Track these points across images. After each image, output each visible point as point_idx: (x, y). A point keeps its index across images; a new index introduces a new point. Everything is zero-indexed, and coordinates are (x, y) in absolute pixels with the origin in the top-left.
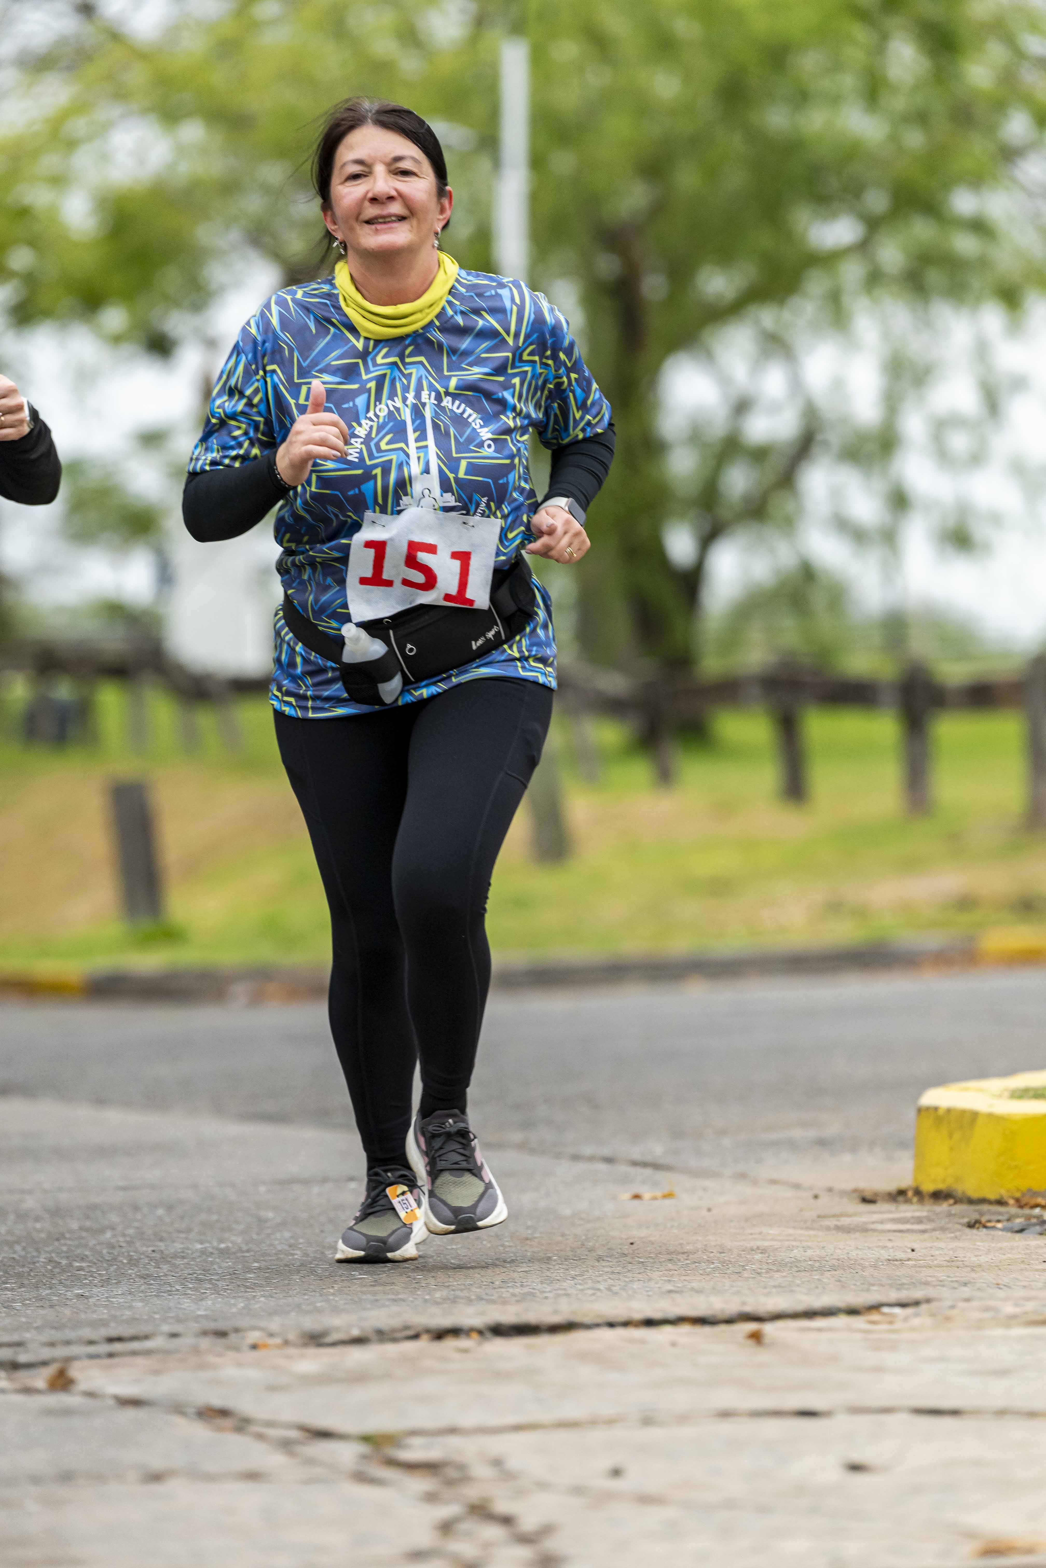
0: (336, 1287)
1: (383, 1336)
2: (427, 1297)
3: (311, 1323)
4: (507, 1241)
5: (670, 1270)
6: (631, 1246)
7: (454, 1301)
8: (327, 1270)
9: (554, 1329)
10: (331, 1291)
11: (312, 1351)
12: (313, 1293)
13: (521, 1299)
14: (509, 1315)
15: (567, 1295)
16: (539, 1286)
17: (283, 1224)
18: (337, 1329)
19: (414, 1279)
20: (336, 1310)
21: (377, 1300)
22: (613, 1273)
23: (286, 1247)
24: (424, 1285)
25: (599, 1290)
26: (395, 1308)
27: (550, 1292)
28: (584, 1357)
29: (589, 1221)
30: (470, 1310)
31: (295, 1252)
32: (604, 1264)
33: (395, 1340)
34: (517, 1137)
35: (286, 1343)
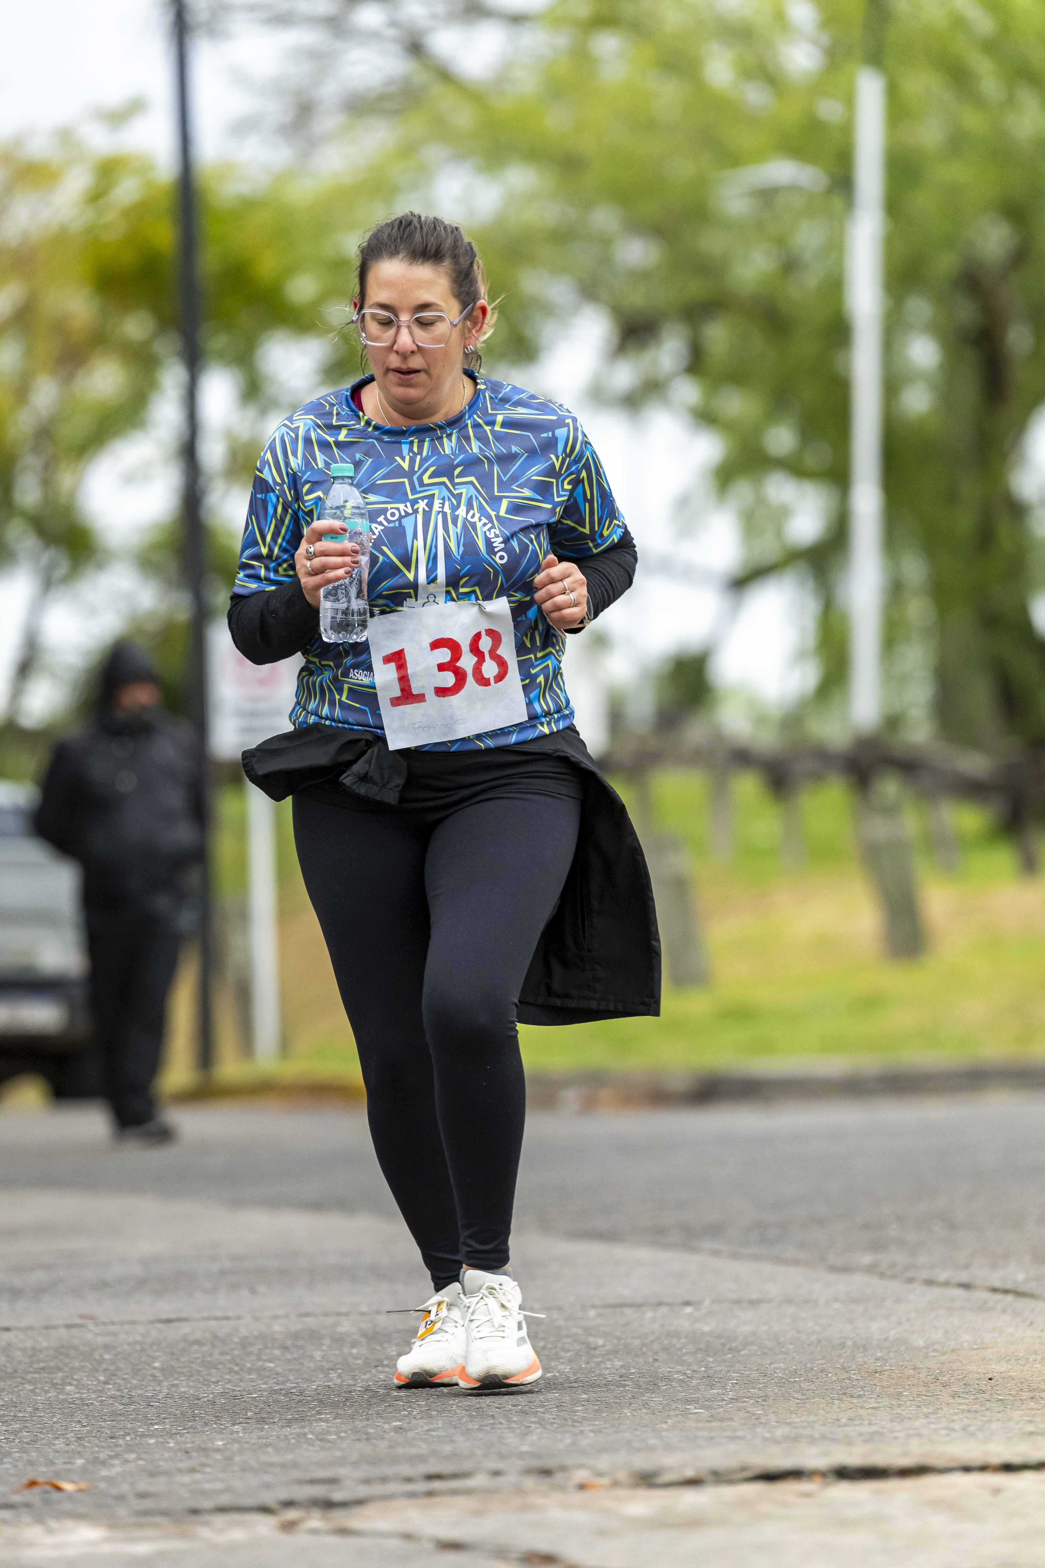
0: (670, 1422)
1: (719, 1477)
2: (767, 1435)
3: (642, 1462)
4: (854, 1374)
5: (1032, 1409)
6: (990, 1381)
7: (796, 1439)
8: (660, 1403)
9: (905, 1473)
10: (665, 1426)
11: (643, 1493)
12: (645, 1429)
13: (870, 1438)
14: (854, 1458)
15: (920, 1435)
16: (889, 1425)
17: (614, 1352)
18: (670, 1469)
19: (754, 1414)
20: (669, 1448)
21: (712, 1438)
22: (969, 1411)
23: (617, 1378)
24: (763, 1421)
25: (953, 1430)
26: (732, 1447)
27: (899, 1431)
28: (938, 1504)
29: (944, 1354)
30: (813, 1450)
31: (626, 1383)
32: (959, 1400)
33: (731, 1482)
34: (867, 1259)
35: (616, 1484)
